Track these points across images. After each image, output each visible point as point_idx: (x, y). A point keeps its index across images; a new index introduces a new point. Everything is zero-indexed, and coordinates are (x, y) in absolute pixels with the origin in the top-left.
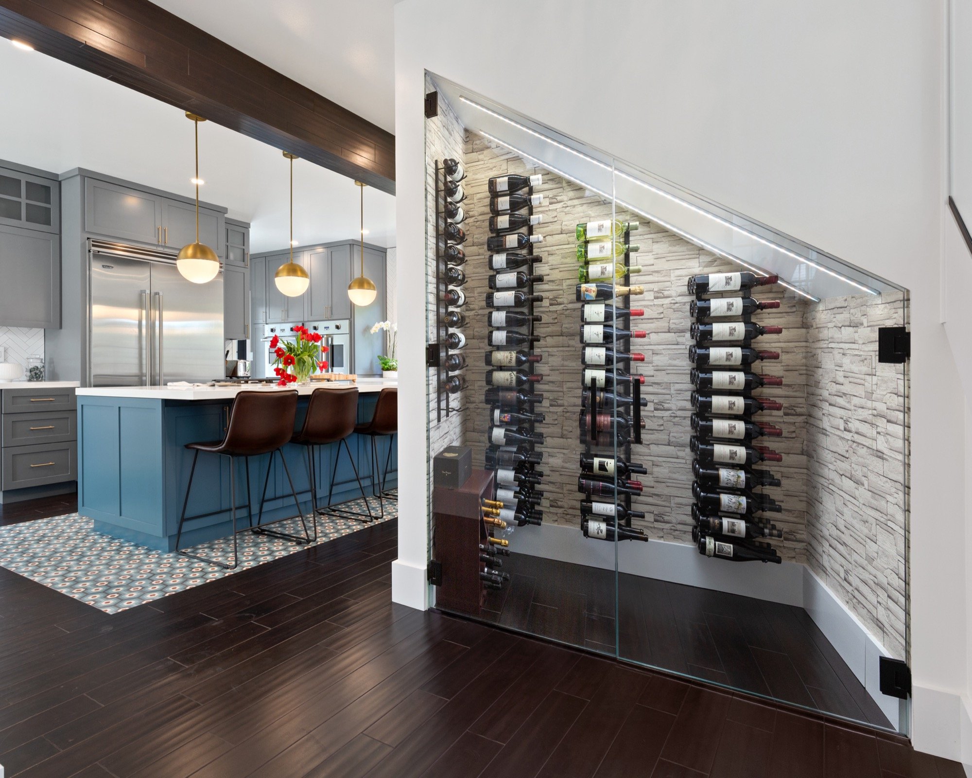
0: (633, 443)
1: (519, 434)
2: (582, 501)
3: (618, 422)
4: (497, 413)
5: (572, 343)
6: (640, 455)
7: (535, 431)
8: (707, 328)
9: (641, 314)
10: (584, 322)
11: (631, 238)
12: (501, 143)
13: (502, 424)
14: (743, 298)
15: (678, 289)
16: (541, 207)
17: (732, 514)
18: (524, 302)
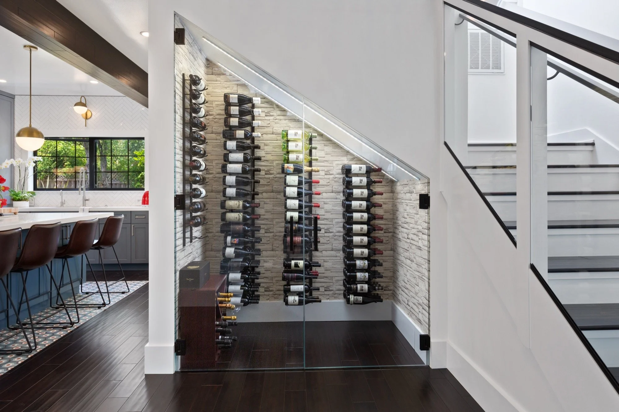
0: (314, 251)
1: (244, 250)
2: (284, 286)
3: (305, 240)
4: (229, 238)
5: (279, 196)
6: (318, 257)
7: (255, 248)
8: (351, 191)
9: (318, 182)
10: (286, 185)
11: (313, 142)
12: (233, 73)
13: (232, 245)
14: (367, 178)
15: (337, 171)
16: (260, 117)
17: (362, 282)
18: (248, 172)
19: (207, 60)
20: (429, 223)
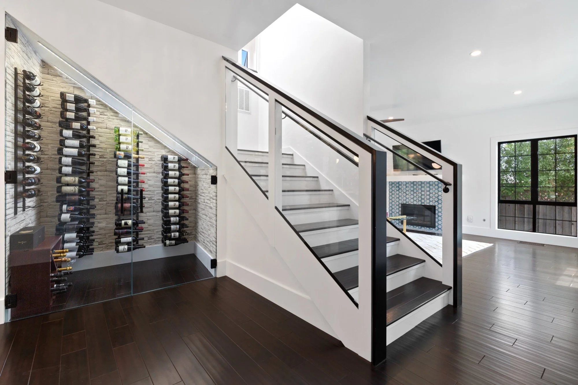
0: (140, 213)
1: (80, 215)
2: (116, 239)
3: (133, 206)
4: (65, 207)
5: (111, 175)
6: (143, 217)
7: (90, 213)
8: (167, 172)
9: (144, 166)
10: (118, 166)
11: (139, 138)
12: (69, 77)
13: (68, 212)
14: (178, 164)
15: (157, 158)
16: (95, 114)
17: (175, 231)
18: (83, 155)
19: (43, 61)
20: (216, 193)
